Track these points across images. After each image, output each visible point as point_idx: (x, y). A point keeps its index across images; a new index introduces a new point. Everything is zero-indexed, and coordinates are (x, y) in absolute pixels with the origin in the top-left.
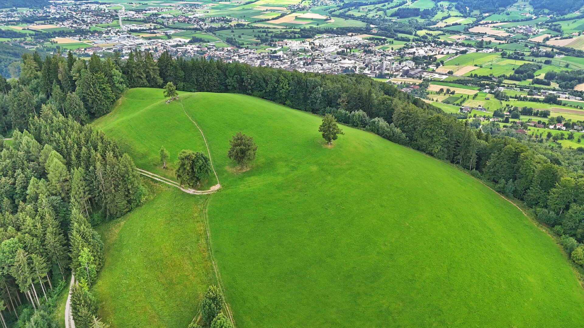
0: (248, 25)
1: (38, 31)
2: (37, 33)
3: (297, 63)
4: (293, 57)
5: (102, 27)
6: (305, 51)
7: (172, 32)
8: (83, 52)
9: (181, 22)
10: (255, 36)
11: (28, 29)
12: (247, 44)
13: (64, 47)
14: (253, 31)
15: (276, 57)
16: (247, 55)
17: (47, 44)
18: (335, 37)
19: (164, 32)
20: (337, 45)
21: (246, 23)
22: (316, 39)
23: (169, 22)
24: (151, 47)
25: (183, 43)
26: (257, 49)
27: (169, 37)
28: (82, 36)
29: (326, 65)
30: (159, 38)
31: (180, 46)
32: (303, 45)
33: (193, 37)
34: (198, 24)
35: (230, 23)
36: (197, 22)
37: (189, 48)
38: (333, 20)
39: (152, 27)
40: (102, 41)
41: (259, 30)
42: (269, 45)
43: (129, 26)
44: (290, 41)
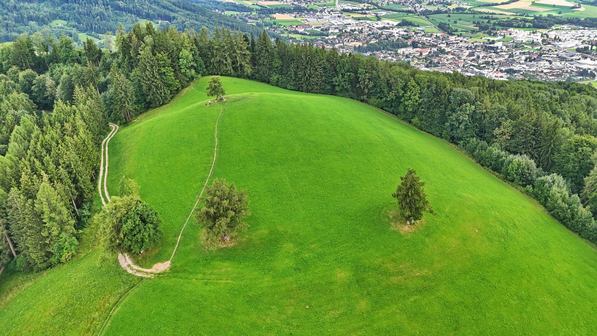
0: (469, 10)
1: (263, 7)
2: (262, 8)
3: (517, 57)
4: (514, 50)
5: (319, 6)
6: (533, 44)
7: (384, 13)
8: (294, 29)
9: (396, 3)
10: (474, 23)
11: (257, 4)
12: (462, 31)
13: (280, 24)
14: (474, 16)
15: (492, 48)
16: (457, 43)
17: (267, 20)
18: (579, 29)
19: (375, 13)
20: (580, 39)
21: (468, 7)
22: (552, 30)
23: (383, 3)
24: (357, 28)
25: (390, 26)
26: (471, 37)
27: (379, 18)
28: (298, 13)
29: (557, 64)
30: (368, 19)
31: (387, 28)
32: (532, 36)
33: (403, 20)
34: (413, 7)
35: (449, 7)
36: (413, 4)
37: (395, 32)
38: (583, 8)
39: (365, 8)
40: (315, 19)
41: (481, 15)
42: (488, 33)
43: (343, 6)
44: (517, 30)
